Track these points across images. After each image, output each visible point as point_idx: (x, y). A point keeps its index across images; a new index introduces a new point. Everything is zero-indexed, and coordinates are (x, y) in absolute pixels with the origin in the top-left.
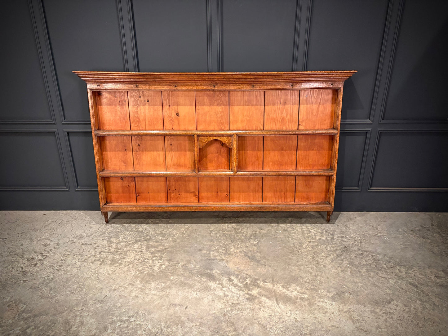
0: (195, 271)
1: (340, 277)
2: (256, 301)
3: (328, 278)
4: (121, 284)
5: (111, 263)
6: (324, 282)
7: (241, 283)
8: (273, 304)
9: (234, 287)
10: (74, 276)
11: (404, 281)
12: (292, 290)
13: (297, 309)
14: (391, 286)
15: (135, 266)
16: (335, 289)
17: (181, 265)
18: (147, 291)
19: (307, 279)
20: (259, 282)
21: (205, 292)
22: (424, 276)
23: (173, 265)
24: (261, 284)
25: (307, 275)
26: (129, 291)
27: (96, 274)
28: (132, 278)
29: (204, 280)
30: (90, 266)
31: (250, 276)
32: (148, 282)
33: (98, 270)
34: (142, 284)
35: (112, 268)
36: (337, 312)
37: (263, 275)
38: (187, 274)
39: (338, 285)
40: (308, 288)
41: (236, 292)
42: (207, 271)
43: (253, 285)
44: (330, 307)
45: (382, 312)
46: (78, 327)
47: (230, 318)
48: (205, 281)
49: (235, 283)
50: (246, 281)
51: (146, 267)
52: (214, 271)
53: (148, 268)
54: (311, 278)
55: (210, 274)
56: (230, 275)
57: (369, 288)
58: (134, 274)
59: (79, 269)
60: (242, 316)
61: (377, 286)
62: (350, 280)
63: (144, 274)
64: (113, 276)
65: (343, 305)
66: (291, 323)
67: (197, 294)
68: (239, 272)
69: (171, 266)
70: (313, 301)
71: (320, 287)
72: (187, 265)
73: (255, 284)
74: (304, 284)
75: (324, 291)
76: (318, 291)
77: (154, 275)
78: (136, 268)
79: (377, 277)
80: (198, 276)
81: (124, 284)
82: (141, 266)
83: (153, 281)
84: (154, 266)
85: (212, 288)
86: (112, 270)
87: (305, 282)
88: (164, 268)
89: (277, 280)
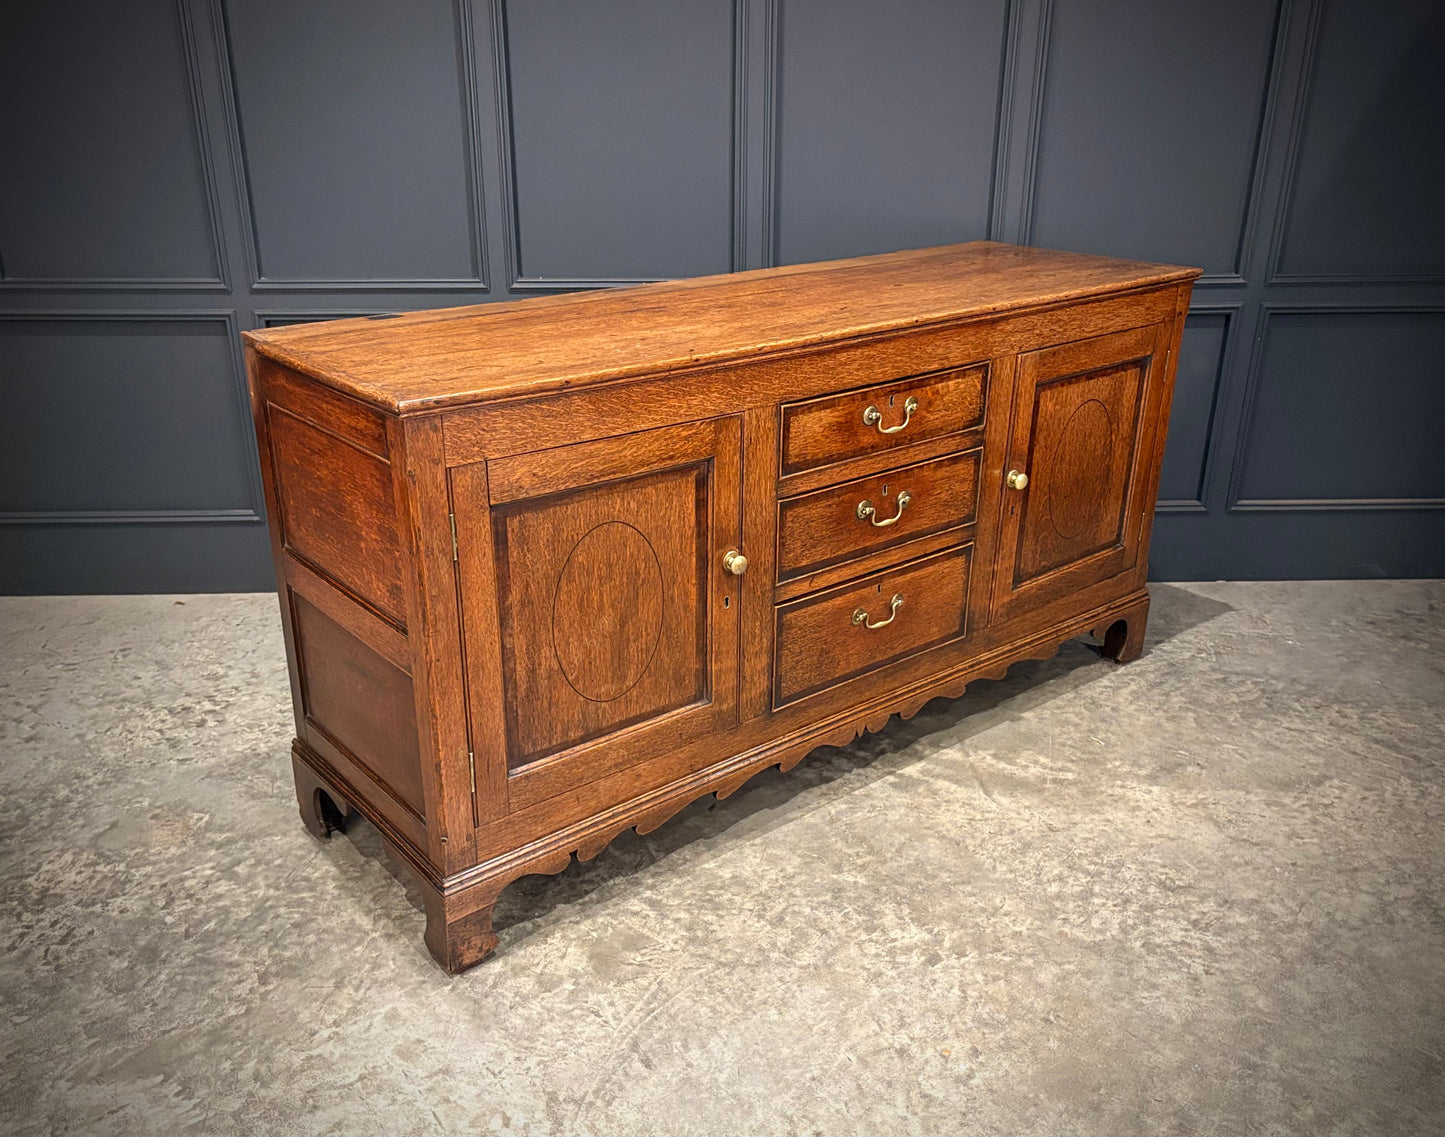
2: (921, 789)
8: (974, 796)
12: (1025, 764)
13: (1047, 804)
16: (1155, 760)
36: (1168, 806)
40: (1075, 759)
44: (1147, 797)
45: (1296, 805)
47: (850, 826)
60: (886, 821)
61: (1277, 748)
65: (1184, 790)
66: (1037, 834)
70: (1093, 785)
74: (1061, 751)
75: (1121, 765)
76: (1105, 764)
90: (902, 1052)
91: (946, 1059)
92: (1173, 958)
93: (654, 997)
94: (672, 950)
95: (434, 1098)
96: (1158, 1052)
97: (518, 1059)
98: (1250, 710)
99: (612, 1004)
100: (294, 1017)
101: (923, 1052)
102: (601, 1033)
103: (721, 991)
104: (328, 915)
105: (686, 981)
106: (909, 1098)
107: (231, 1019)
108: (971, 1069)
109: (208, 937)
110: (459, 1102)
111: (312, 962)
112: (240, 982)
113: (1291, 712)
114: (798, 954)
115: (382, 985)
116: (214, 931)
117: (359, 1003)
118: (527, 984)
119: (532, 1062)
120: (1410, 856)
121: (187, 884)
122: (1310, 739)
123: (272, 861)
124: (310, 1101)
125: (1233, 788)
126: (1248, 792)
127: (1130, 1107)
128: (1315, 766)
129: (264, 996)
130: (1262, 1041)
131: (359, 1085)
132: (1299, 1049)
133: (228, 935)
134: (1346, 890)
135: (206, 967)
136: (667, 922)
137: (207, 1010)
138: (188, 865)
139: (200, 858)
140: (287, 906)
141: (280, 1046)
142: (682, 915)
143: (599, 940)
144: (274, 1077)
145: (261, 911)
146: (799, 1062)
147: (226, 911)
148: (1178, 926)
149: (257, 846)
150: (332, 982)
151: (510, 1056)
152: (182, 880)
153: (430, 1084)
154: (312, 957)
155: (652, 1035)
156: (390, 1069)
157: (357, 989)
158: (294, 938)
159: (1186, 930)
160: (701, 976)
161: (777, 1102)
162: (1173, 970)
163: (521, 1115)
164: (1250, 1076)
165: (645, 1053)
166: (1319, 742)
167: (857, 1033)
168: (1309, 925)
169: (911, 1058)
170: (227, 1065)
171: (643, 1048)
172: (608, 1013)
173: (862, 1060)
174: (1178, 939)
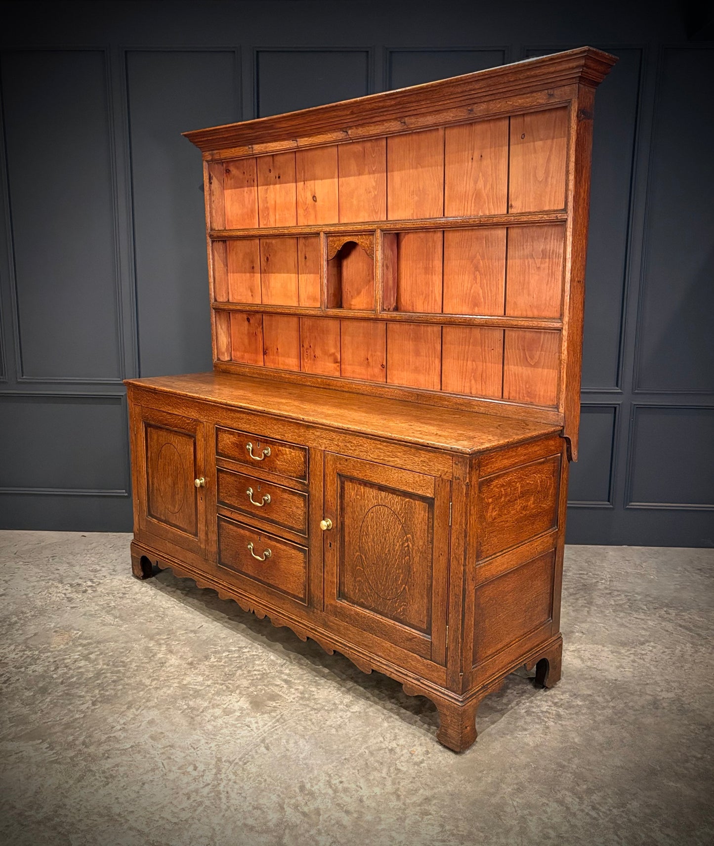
14: (650, 628)
45: (627, 653)
46: (166, 654)
57: (613, 629)
62: (586, 621)
65: (571, 644)
79: (629, 618)
90: (392, 750)
91: (412, 755)
92: (539, 718)
93: (278, 721)
94: (291, 702)
95: (164, 757)
96: (518, 758)
97: (207, 743)
98: (618, 607)
99: (257, 723)
100: (105, 720)
101: (402, 751)
102: (249, 734)
103: (311, 720)
104: (129, 678)
105: (295, 715)
106: (389, 770)
107: (76, 719)
108: (423, 759)
109: (72, 685)
110: (175, 759)
111: (118, 697)
112: (83, 704)
113: (641, 610)
114: (353, 707)
115: (149, 708)
116: (75, 682)
117: (137, 716)
118: (218, 712)
119: (213, 745)
120: (679, 679)
121: (66, 661)
122: (646, 623)
123: (107, 653)
124: (107, 755)
125: (597, 644)
126: (603, 646)
127: (496, 780)
128: (643, 636)
129: (93, 711)
130: (571, 756)
131: (130, 749)
132: (589, 760)
133: (81, 684)
134: (639, 693)
135: (68, 697)
136: (292, 690)
137: (65, 715)
138: (68, 653)
139: (73, 650)
140: (111, 673)
141: (96, 732)
142: (301, 687)
143: (257, 695)
144: (92, 744)
145: (98, 675)
146: (341, 751)
147: (82, 673)
148: (546, 704)
149: (101, 646)
150: (126, 706)
151: (203, 741)
152: (64, 659)
153: (163, 751)
154: (119, 695)
155: (272, 737)
156: (146, 744)
157: (137, 710)
158: (112, 687)
159: (550, 706)
160: (303, 713)
161: (325, 768)
162: (538, 723)
163: (203, 766)
164: (560, 770)
165: (267, 744)
166: (650, 625)
167: (372, 741)
168: (613, 707)
169: (395, 753)
170: (71, 738)
171: (267, 741)
172: (254, 726)
173: (371, 754)
174: (545, 710)
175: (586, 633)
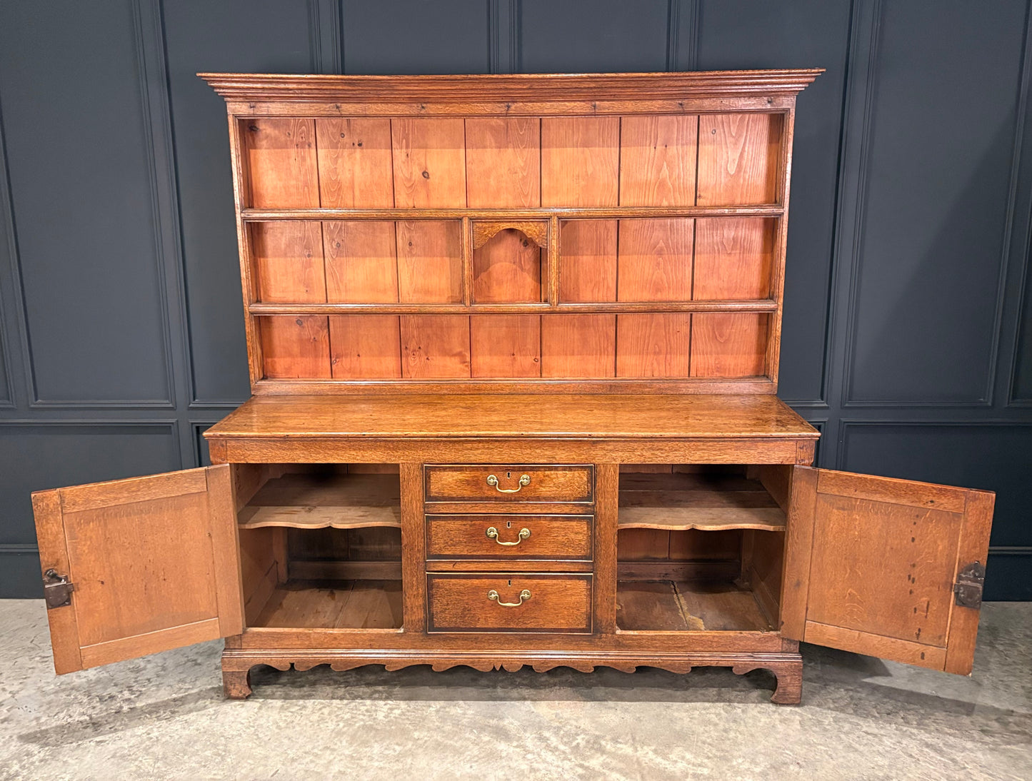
0: (465, 721)
1: (778, 733)
3: (752, 735)
4: (309, 747)
5: (283, 705)
6: (743, 742)
7: (565, 744)
9: (551, 753)
10: (205, 732)
11: (914, 741)
12: (675, 759)
14: (887, 751)
15: (335, 711)
16: (768, 758)
17: (434, 709)
18: (364, 762)
19: (708, 737)
20: (603, 743)
21: (489, 763)
22: (956, 729)
23: (418, 710)
24: (608, 747)
25: (707, 729)
26: (326, 762)
27: (253, 729)
28: (331, 735)
29: (487, 739)
30: (236, 713)
31: (584, 731)
32: (365, 743)
33: (256, 720)
34: (353, 748)
35: (285, 716)
37: (612, 729)
38: (448, 728)
39: (775, 749)
40: (711, 755)
41: (556, 763)
42: (491, 721)
43: (592, 748)
48: (489, 741)
49: (552, 746)
50: (577, 742)
51: (359, 712)
52: (506, 722)
53: (364, 715)
54: (716, 734)
55: (497, 727)
56: (540, 728)
57: (839, 754)
58: (335, 729)
59: (213, 717)
62: (800, 740)
63: (356, 728)
64: (289, 732)
67: (471, 767)
68: (560, 723)
69: (414, 712)
71: (736, 753)
72: (447, 709)
73: (596, 746)
74: (700, 747)
75: (743, 762)
77: (377, 730)
78: (337, 716)
79: (858, 733)
80: (472, 731)
81: (313, 748)
82: (348, 710)
83: (376, 741)
84: (376, 711)
85: (503, 755)
86: (286, 720)
87: (704, 743)
88: (397, 716)
89: (643, 738)
175: (804, 764)
